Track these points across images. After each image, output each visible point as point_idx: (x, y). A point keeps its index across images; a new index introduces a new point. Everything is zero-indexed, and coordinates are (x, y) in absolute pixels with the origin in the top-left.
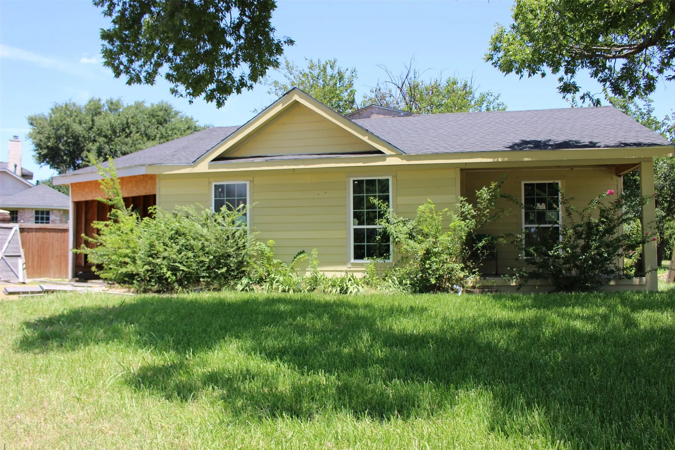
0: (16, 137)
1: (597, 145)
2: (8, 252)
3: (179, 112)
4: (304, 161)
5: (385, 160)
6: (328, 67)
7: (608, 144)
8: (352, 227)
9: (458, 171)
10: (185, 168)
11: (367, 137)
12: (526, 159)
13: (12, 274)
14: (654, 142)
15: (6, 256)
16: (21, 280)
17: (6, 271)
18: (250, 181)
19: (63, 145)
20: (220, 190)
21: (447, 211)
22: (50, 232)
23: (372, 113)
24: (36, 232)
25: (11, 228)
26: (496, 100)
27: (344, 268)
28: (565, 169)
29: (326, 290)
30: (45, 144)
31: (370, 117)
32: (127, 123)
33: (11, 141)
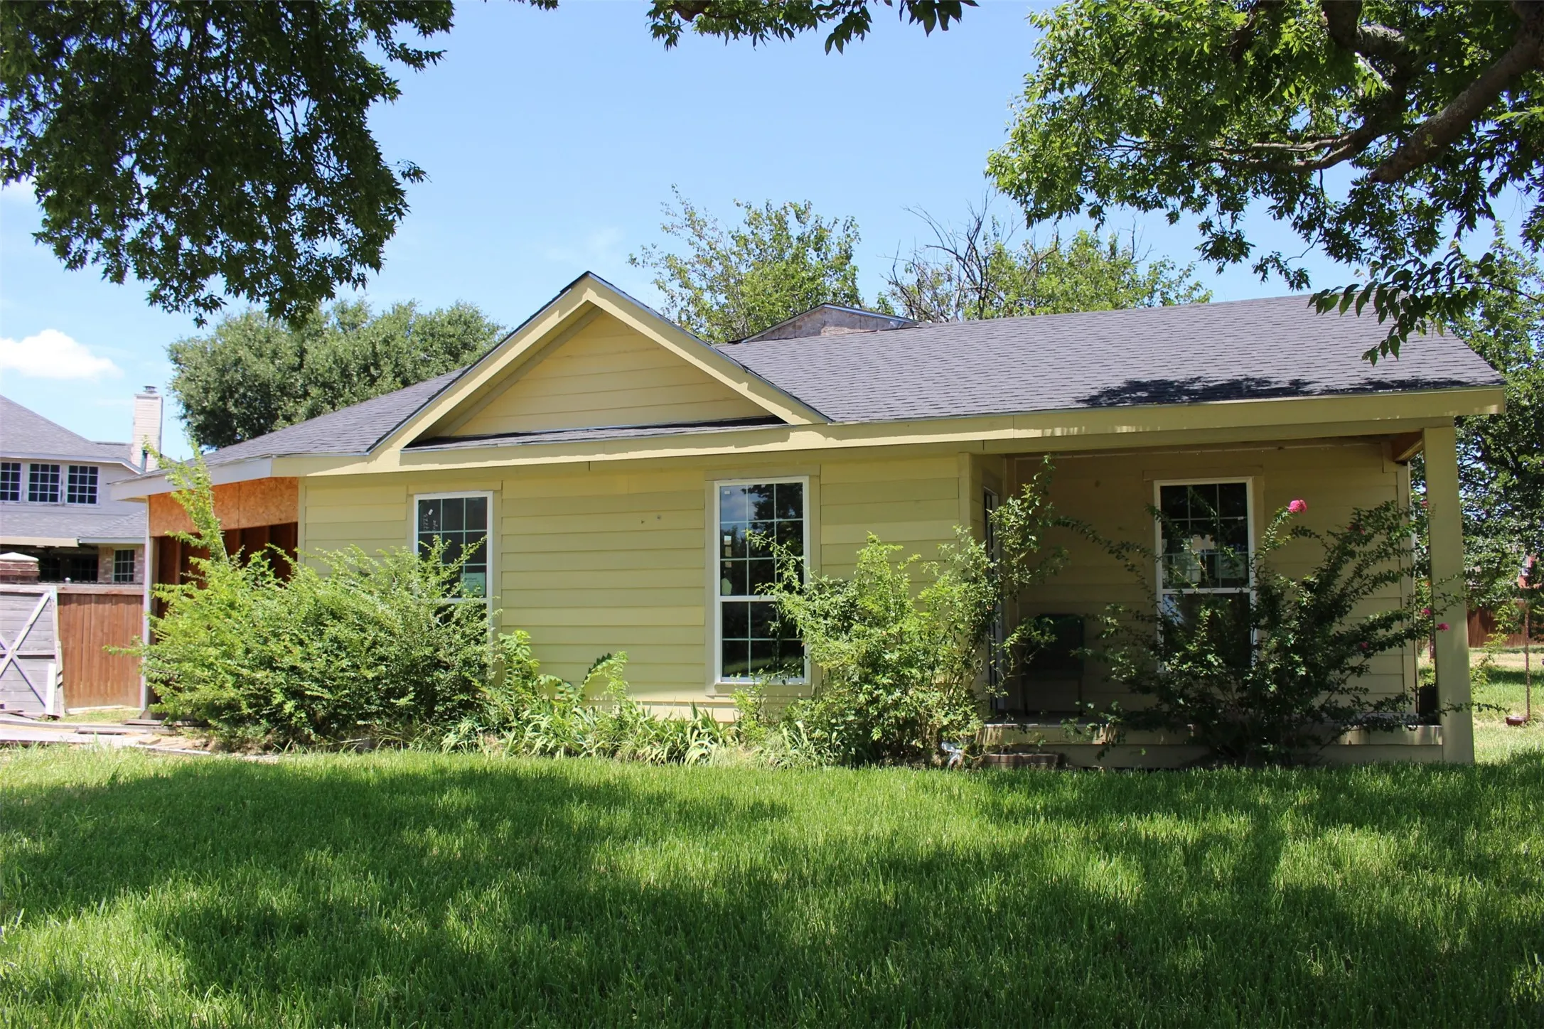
0: (150, 388)
1: (1306, 389)
2: (27, 649)
3: (498, 328)
4: (604, 445)
5: (785, 439)
6: (791, 219)
7: (1333, 385)
8: (719, 600)
9: (966, 460)
10: (352, 463)
11: (745, 385)
12: (1125, 429)
13: (32, 696)
14: (1455, 378)
15: (20, 657)
16: (50, 711)
17: (19, 691)
18: (495, 492)
19: (236, 405)
20: (431, 512)
21: (920, 561)
22: (129, 603)
23: (824, 324)
24: (97, 602)
25: (41, 595)
26: (1184, 279)
27: (699, 697)
28: (1263, 449)
29: (640, 752)
30: (199, 402)
31: (819, 333)
32: (375, 354)
33: (139, 397)
